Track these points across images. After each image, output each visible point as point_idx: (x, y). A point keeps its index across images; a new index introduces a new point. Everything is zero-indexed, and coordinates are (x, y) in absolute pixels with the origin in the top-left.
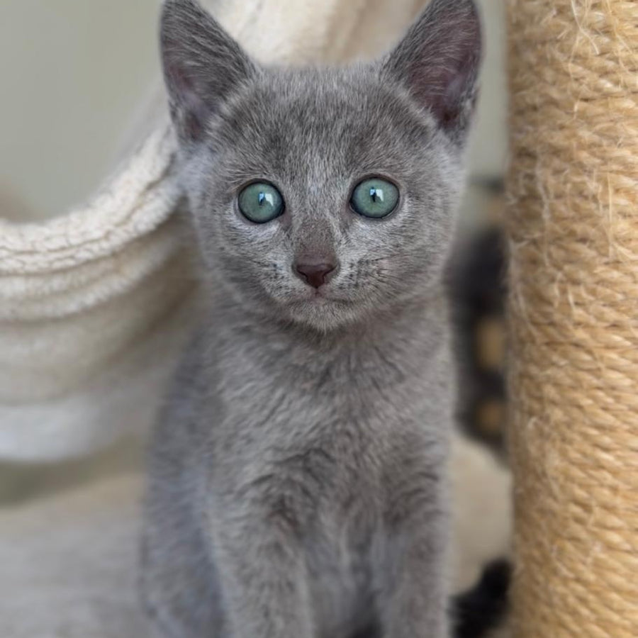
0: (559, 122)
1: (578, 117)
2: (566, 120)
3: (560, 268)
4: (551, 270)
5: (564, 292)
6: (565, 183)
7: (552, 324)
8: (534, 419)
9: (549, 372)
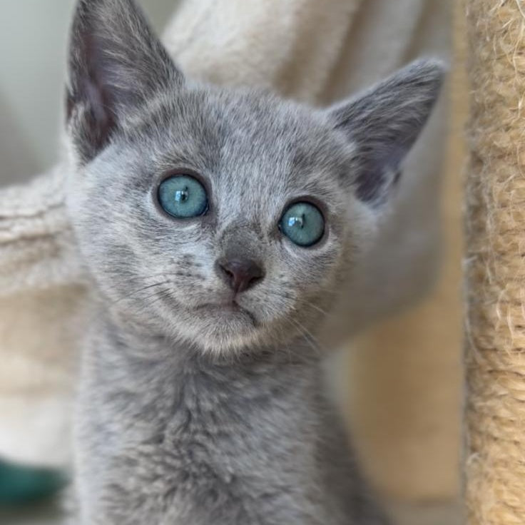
0: (505, 121)
1: (522, 115)
2: (511, 119)
3: (503, 287)
4: (496, 288)
5: (505, 313)
6: (509, 189)
7: (495, 350)
8: (475, 455)
9: (489, 403)
